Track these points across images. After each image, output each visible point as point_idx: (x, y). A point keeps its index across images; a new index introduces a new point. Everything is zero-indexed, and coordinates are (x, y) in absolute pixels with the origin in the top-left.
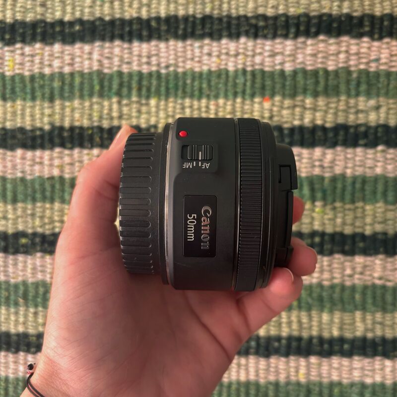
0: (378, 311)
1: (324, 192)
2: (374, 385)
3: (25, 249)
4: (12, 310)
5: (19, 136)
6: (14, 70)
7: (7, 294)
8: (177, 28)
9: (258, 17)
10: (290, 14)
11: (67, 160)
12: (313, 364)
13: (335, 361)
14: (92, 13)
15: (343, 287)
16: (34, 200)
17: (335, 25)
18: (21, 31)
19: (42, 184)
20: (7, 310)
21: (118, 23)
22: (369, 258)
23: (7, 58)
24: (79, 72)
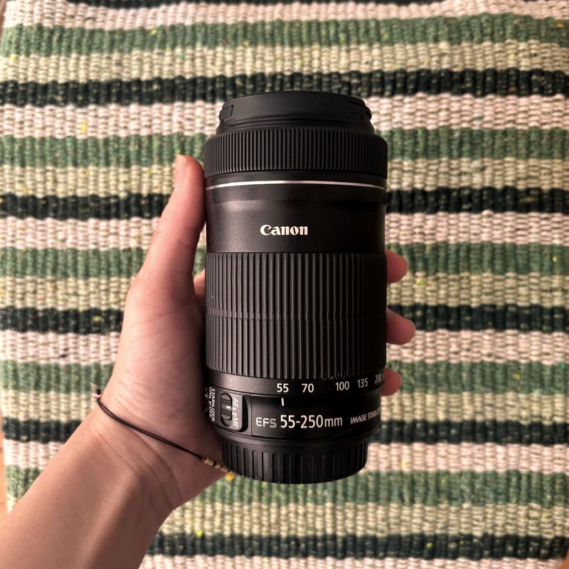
0: (487, 392)
1: (425, 261)
2: (485, 474)
3: (97, 328)
4: (83, 396)
5: (92, 204)
6: (86, 134)
7: (77, 378)
8: (264, 86)
9: (350, 74)
10: (385, 70)
11: (145, 230)
12: (417, 452)
13: (442, 447)
14: (171, 72)
15: (448, 366)
16: (109, 274)
17: (434, 81)
18: (95, 91)
19: (118, 257)
20: (78, 396)
21: (199, 81)
22: (476, 334)
23: (79, 121)
24: (157, 134)
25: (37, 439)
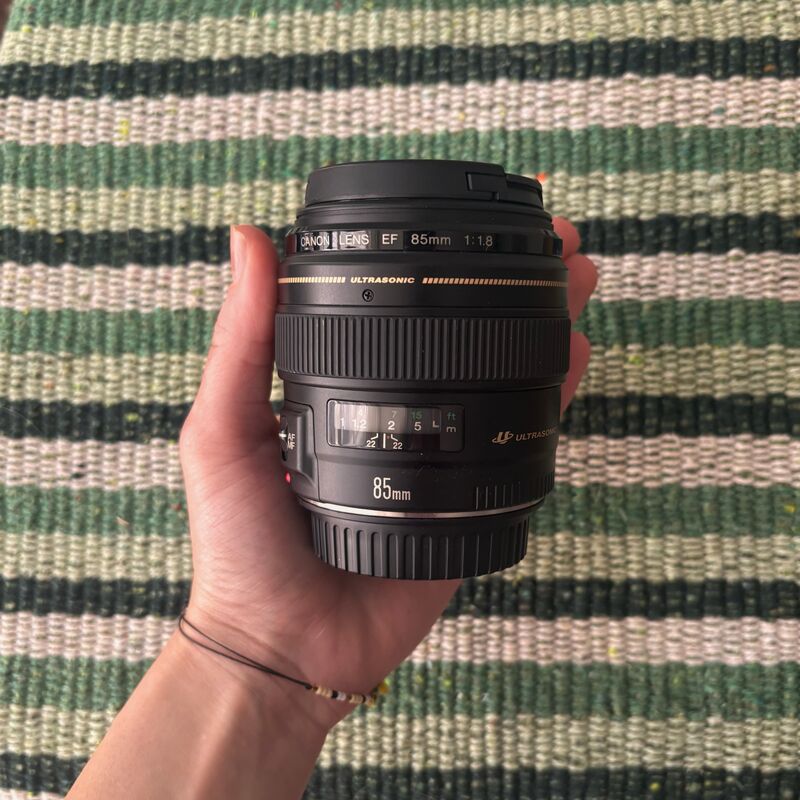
0: (744, 535)
2: (743, 668)
3: (132, 433)
4: (106, 540)
5: (132, 243)
6: (127, 139)
7: (97, 511)
8: (395, 66)
9: (524, 47)
10: (577, 40)
11: (210, 281)
12: (632, 632)
13: (673, 625)
14: (258, 47)
15: (681, 492)
16: (152, 348)
17: (650, 56)
18: (143, 76)
19: (167, 321)
20: (98, 539)
21: (299, 60)
22: (723, 441)
23: (118, 119)
24: (233, 138)
25: (29, 608)
